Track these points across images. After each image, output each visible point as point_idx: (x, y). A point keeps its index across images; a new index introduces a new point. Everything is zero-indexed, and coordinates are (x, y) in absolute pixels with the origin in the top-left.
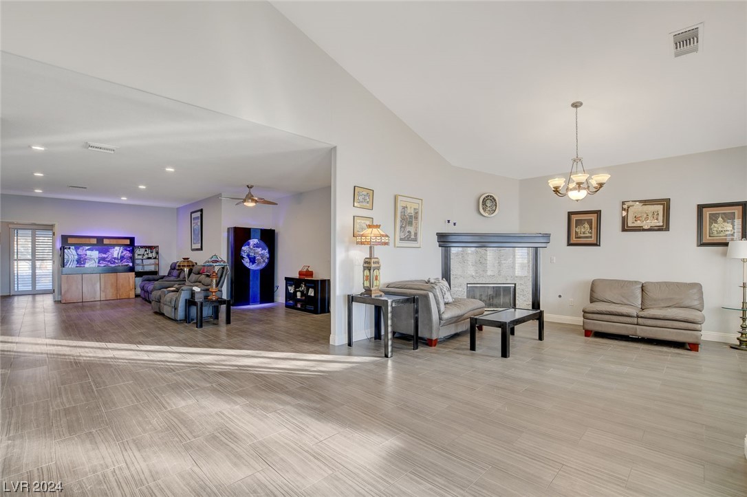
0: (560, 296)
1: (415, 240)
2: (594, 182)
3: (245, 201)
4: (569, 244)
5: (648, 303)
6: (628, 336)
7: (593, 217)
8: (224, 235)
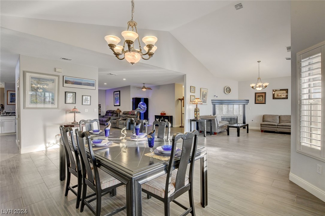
0: (252, 120)
1: (206, 102)
2: (264, 85)
3: (142, 88)
4: (255, 103)
5: (281, 121)
6: (275, 131)
7: (263, 94)
8: (132, 100)
